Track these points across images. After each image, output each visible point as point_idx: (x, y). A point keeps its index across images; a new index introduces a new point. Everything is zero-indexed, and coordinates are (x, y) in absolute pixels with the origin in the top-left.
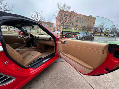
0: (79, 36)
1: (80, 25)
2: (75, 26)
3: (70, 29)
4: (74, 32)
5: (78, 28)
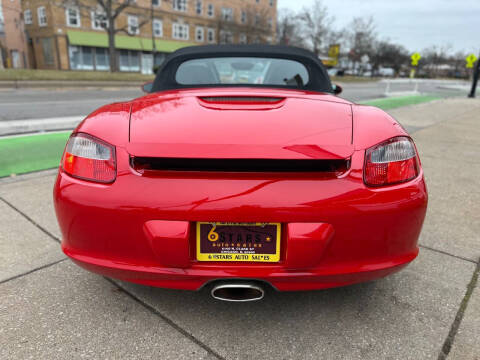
1: (199, 5)
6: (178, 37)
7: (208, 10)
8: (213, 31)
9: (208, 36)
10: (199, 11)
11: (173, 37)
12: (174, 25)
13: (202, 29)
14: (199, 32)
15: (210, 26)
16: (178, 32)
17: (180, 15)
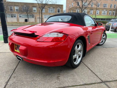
0: (111, 26)
1: (111, 5)
2: (102, 7)
3: (91, 13)
4: (99, 19)
5: (106, 10)
6: (103, 14)
7: (114, 6)
8: (115, 12)
9: (113, 13)
10: (111, 7)
11: (102, 14)
12: (103, 11)
13: (111, 12)
14: (110, 13)
15: (114, 11)
16: (103, 13)
17: (105, 9)
